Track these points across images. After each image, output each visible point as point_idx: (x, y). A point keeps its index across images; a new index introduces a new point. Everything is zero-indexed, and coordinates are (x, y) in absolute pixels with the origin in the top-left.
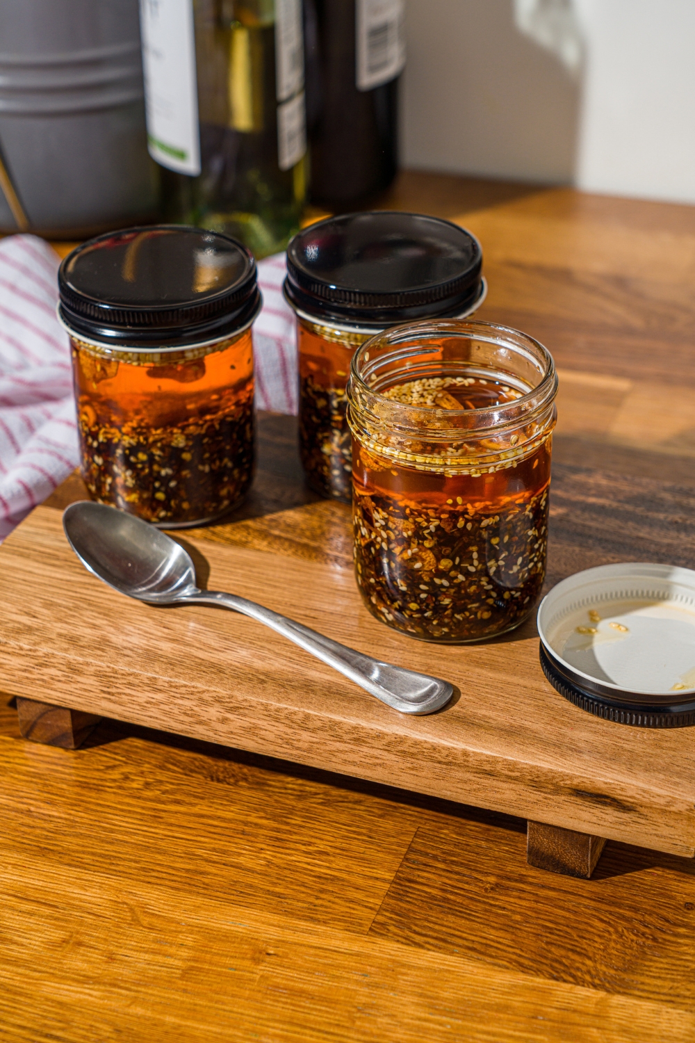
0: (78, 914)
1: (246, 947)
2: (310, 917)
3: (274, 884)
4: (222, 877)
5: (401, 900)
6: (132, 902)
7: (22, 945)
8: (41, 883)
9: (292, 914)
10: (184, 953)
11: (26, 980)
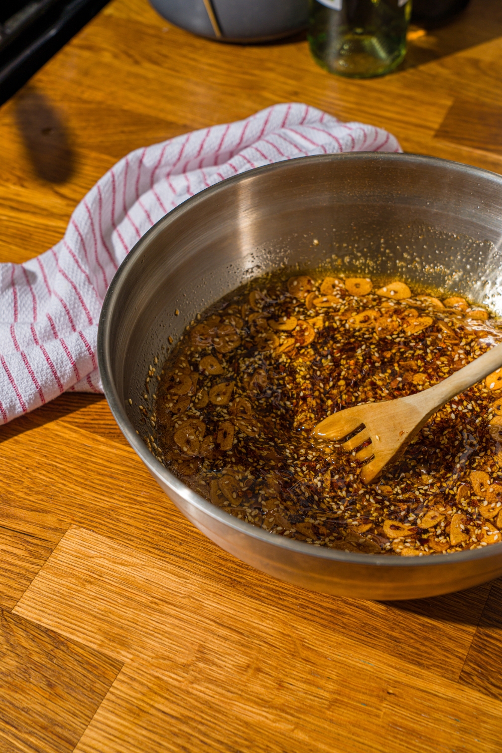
0: (257, 642)
1: (373, 685)
2: (416, 661)
3: (392, 629)
4: (356, 618)
5: (480, 652)
6: (294, 635)
7: (220, 667)
8: (232, 612)
9: (405, 657)
10: (331, 686)
11: (223, 699)
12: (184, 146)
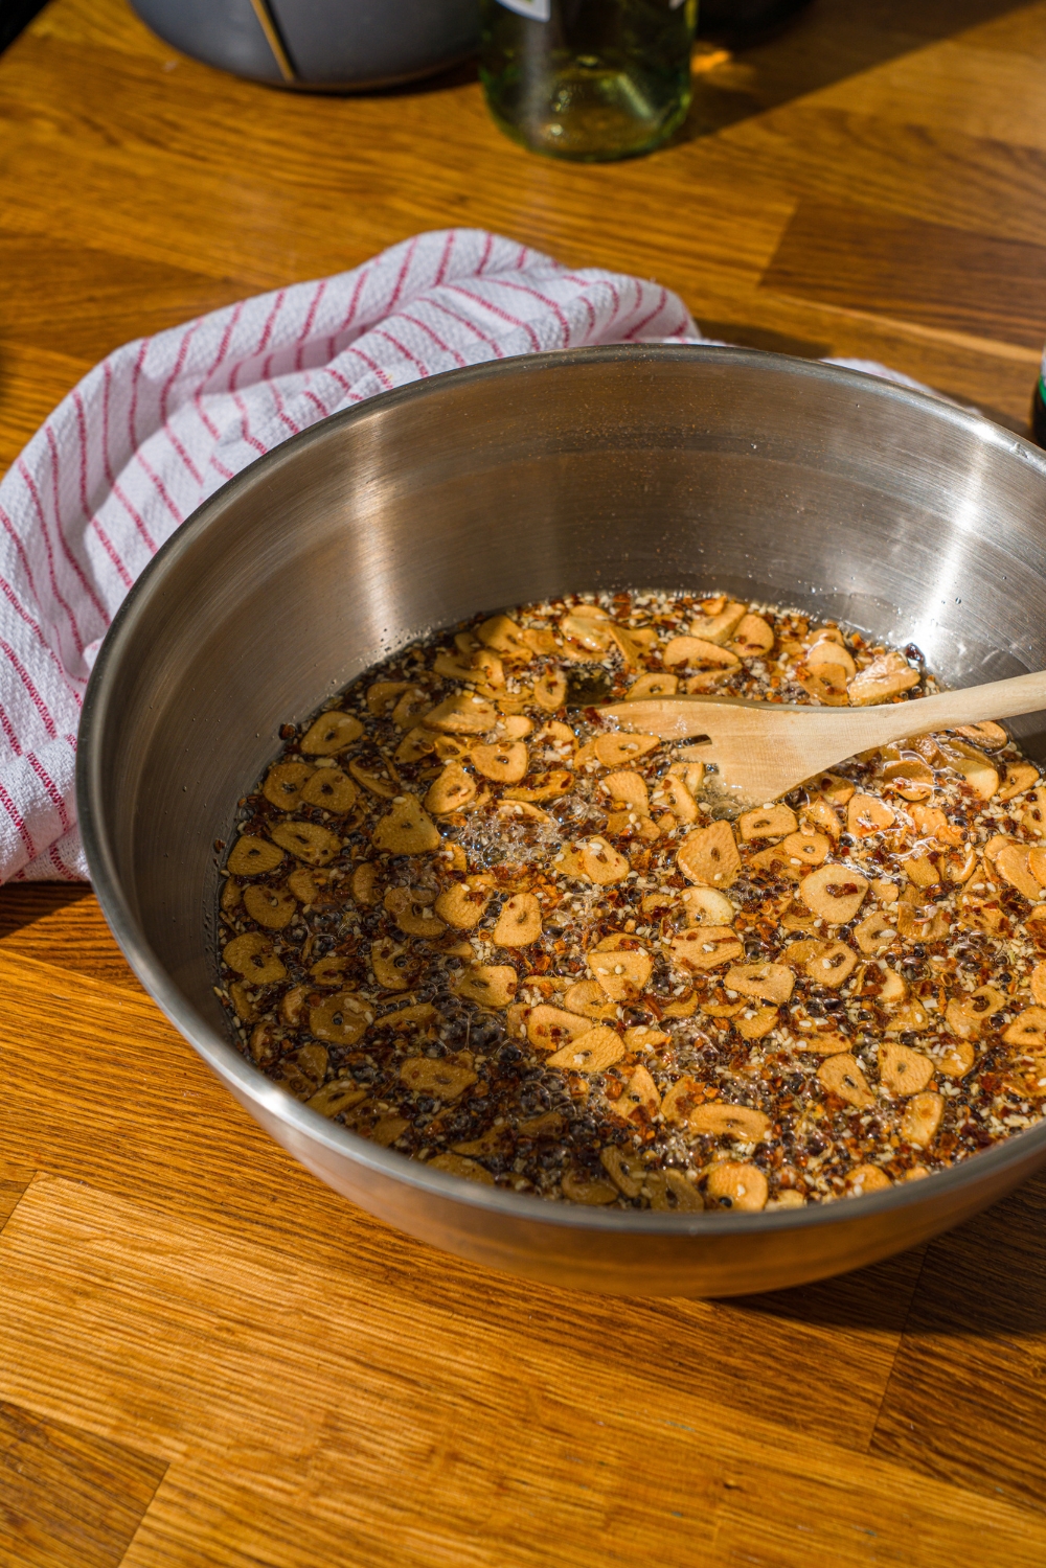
0: (449, 1398)
1: (695, 1471)
2: (781, 1415)
3: (727, 1351)
4: (651, 1333)
5: (910, 1387)
6: (525, 1379)
7: (373, 1456)
8: (391, 1337)
9: (757, 1409)
10: (607, 1480)
11: (382, 1524)
12: (228, 330)
